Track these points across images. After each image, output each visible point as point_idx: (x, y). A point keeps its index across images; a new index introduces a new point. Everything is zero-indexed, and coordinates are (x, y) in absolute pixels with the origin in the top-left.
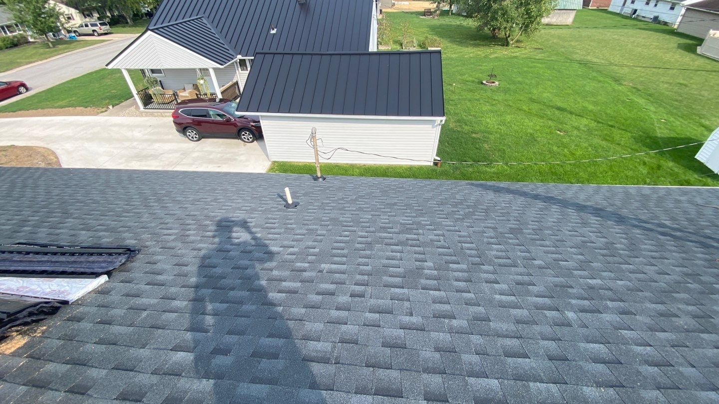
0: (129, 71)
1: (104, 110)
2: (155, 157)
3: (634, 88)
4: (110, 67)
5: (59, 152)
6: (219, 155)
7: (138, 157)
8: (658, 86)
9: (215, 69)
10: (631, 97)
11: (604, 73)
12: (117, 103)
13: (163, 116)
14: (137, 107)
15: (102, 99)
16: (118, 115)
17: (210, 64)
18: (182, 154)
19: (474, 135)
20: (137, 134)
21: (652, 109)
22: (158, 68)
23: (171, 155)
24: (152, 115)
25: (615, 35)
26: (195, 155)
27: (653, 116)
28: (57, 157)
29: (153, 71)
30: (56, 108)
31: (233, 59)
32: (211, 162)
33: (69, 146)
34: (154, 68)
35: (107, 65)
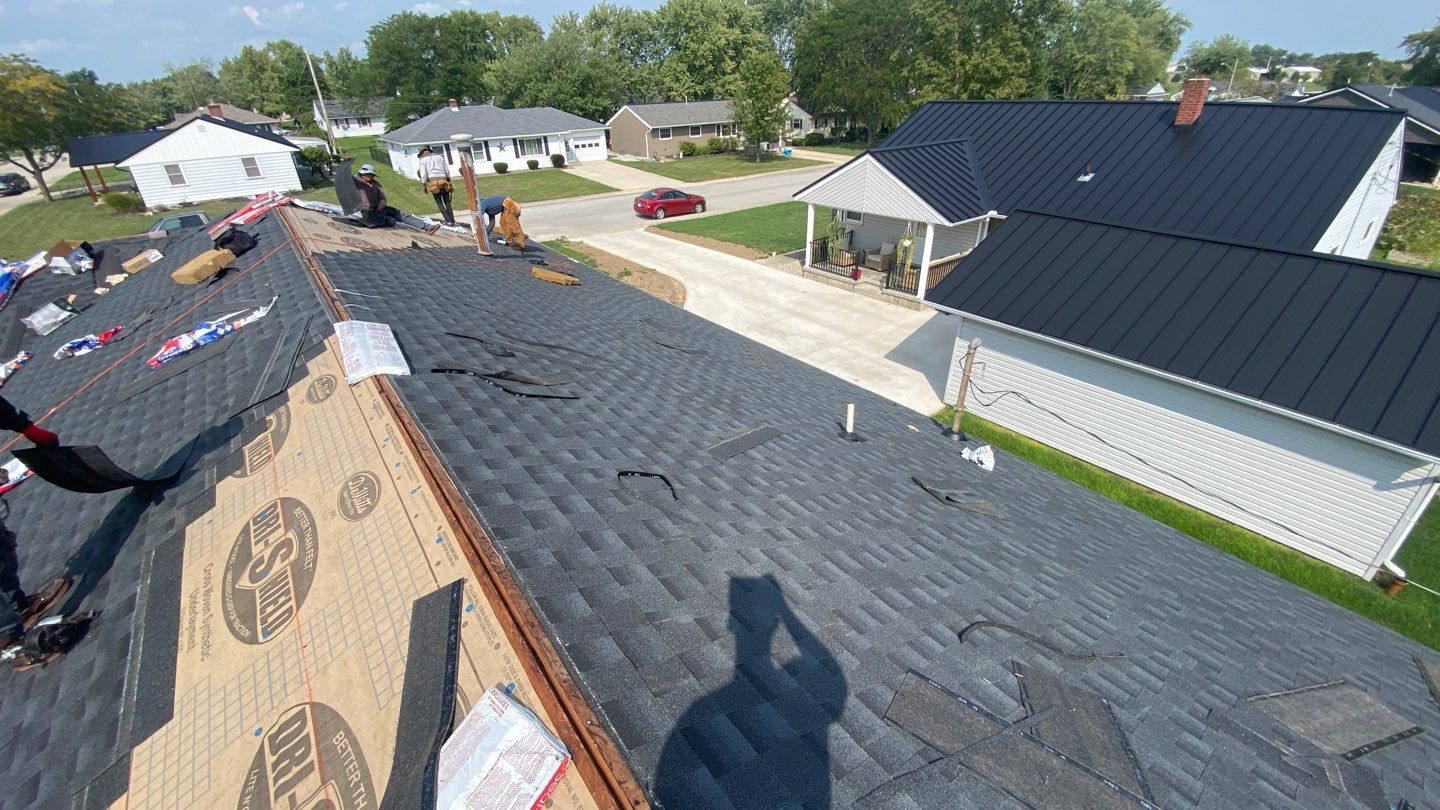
0: (817, 208)
1: (766, 255)
2: (783, 335)
4: (796, 199)
5: (690, 294)
6: (869, 363)
7: (764, 328)
9: (938, 228)
12: (785, 249)
13: (828, 283)
14: (803, 263)
15: (772, 241)
16: (776, 267)
17: (932, 217)
18: (818, 344)
20: (782, 299)
22: (856, 209)
23: (803, 340)
24: (815, 277)
26: (835, 351)
28: (684, 299)
29: (851, 215)
30: (719, 239)
31: (978, 215)
32: (851, 369)
33: (703, 289)
34: (851, 209)
35: (794, 196)
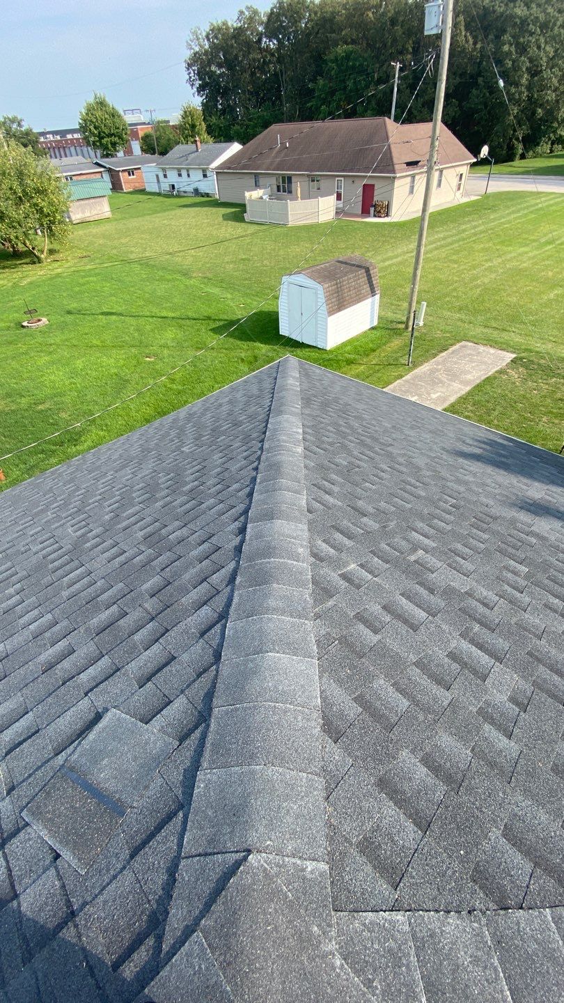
3: (205, 278)
8: (225, 268)
10: (206, 290)
11: (169, 268)
19: (40, 407)
21: (229, 296)
25: (164, 220)
27: (232, 304)
